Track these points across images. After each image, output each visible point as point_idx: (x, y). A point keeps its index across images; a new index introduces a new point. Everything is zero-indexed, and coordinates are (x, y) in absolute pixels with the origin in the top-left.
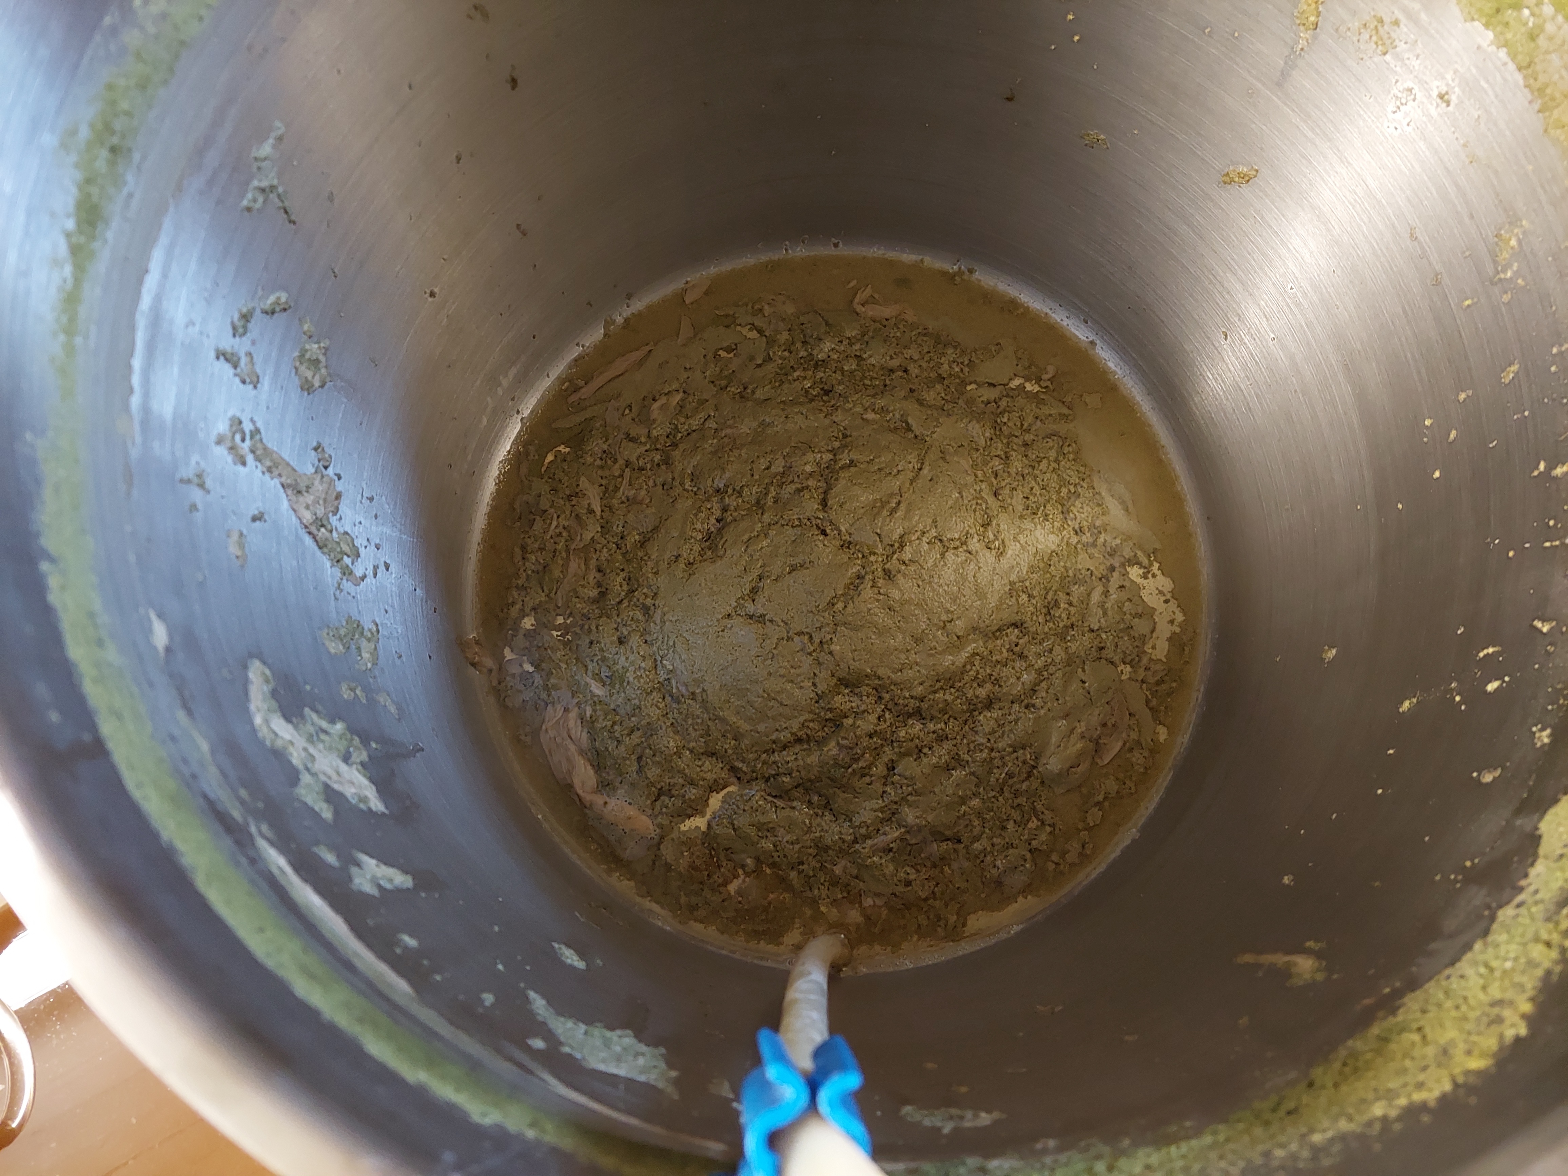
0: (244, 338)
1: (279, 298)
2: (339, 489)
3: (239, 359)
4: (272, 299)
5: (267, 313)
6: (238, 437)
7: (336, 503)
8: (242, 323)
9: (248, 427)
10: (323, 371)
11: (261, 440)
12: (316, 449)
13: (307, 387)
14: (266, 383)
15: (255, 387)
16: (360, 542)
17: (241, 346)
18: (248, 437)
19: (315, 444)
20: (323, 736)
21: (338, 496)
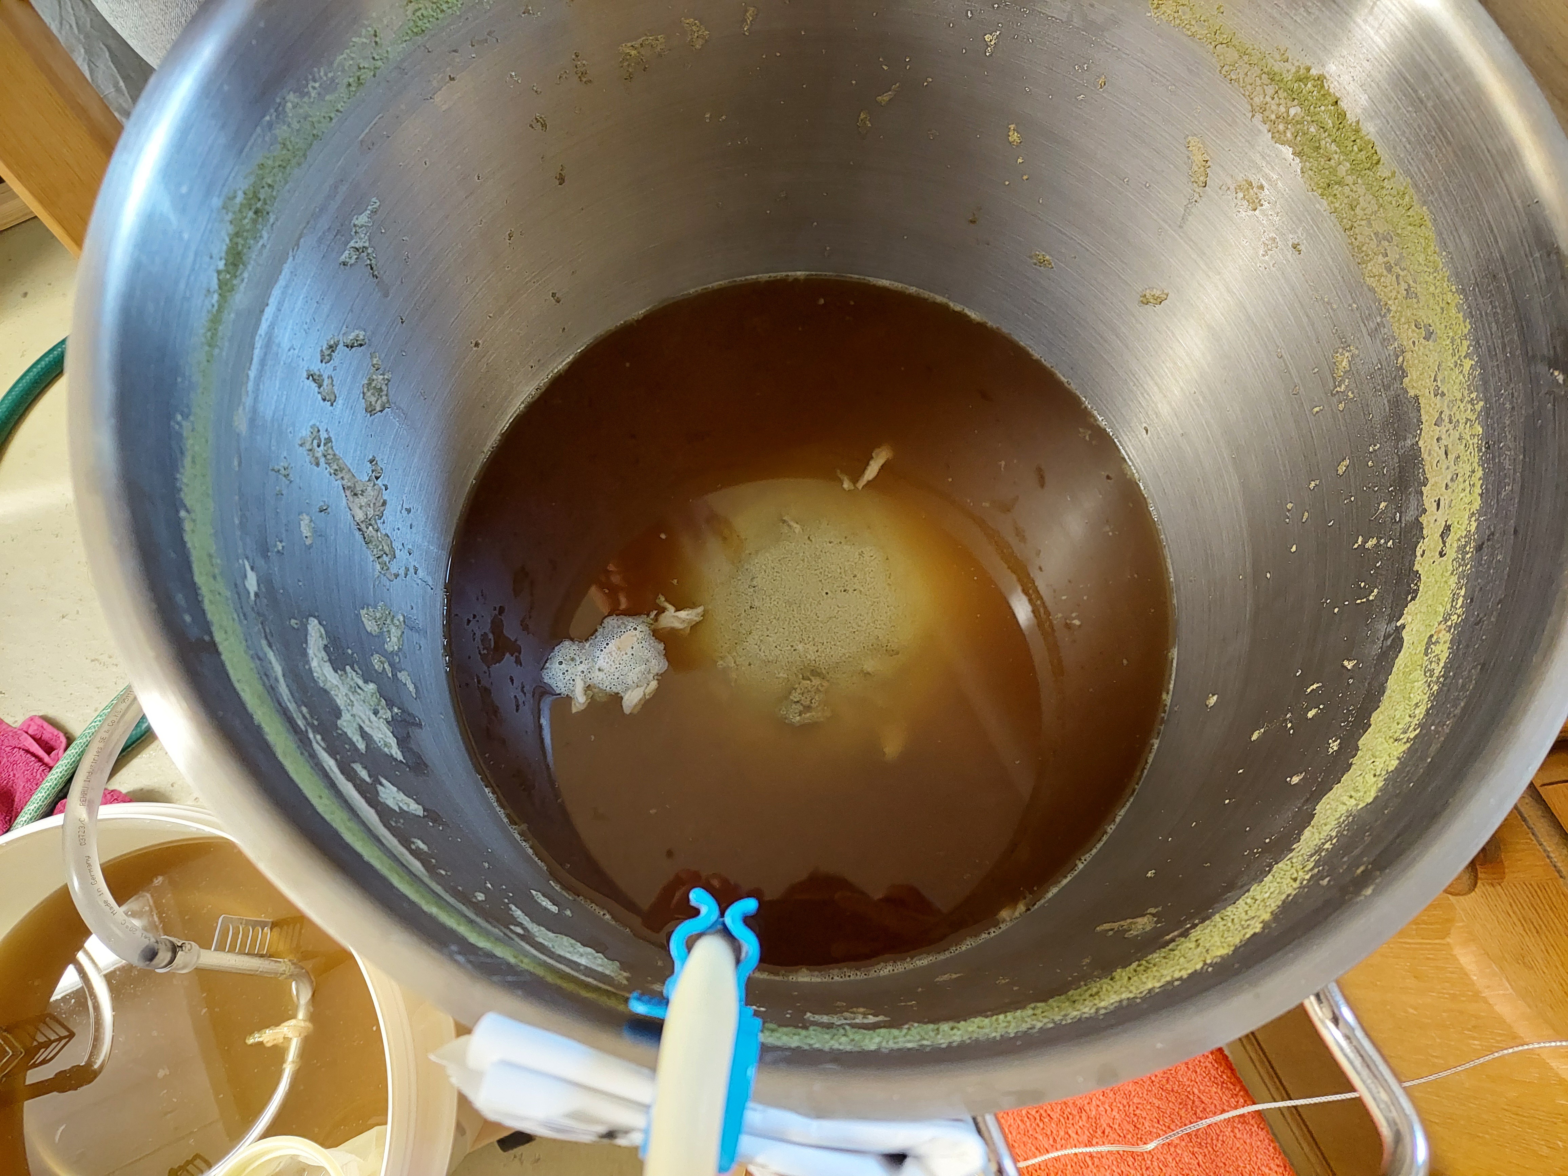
0: (328, 364)
1: (358, 336)
2: (385, 498)
3: (323, 380)
4: (352, 336)
5: (347, 346)
6: (315, 442)
7: (382, 509)
8: (329, 352)
9: (323, 435)
10: (384, 398)
11: (332, 448)
12: (371, 462)
13: (370, 410)
14: (340, 402)
15: (332, 405)
16: (397, 545)
17: (325, 370)
18: (322, 444)
19: (371, 457)
20: (359, 691)
21: (384, 503)
